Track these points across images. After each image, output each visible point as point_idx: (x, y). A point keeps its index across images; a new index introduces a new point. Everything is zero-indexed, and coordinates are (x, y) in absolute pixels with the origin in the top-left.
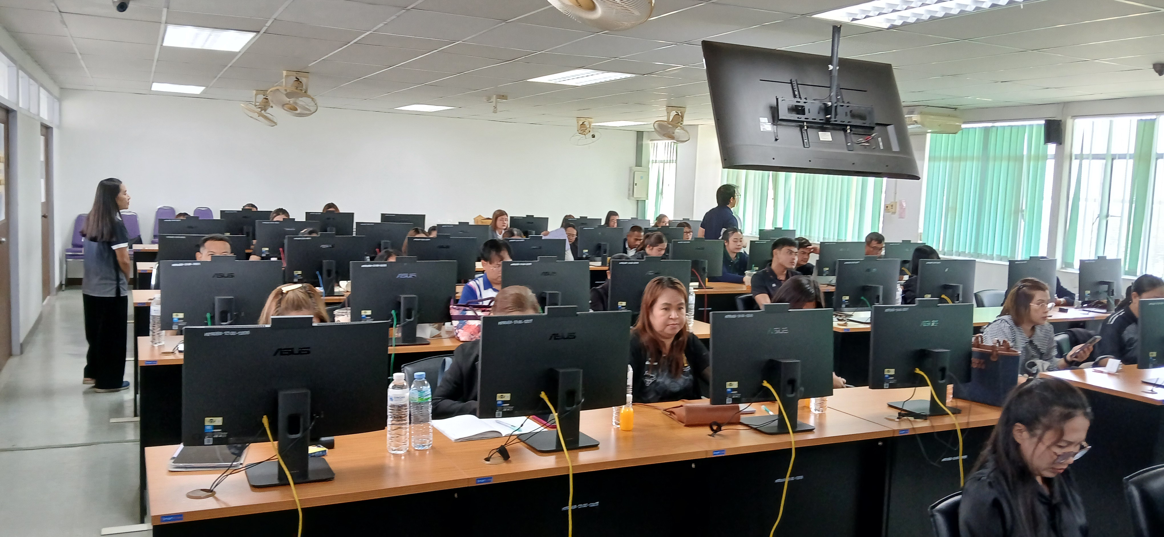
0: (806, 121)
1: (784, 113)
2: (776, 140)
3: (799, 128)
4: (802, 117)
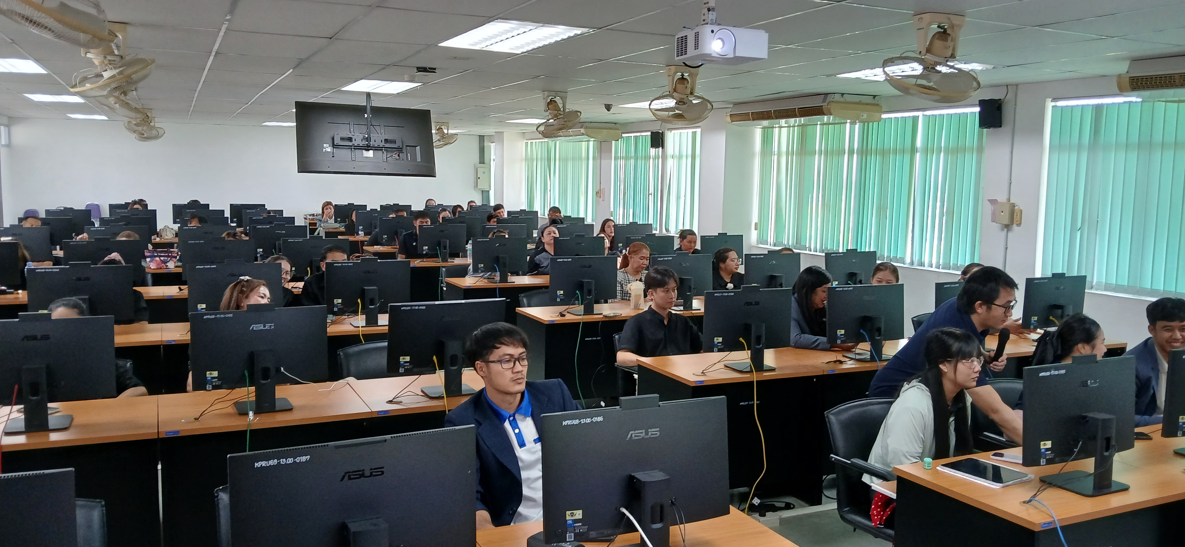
0: (354, 146)
1: (337, 141)
2: (333, 157)
3: (350, 150)
4: (350, 144)
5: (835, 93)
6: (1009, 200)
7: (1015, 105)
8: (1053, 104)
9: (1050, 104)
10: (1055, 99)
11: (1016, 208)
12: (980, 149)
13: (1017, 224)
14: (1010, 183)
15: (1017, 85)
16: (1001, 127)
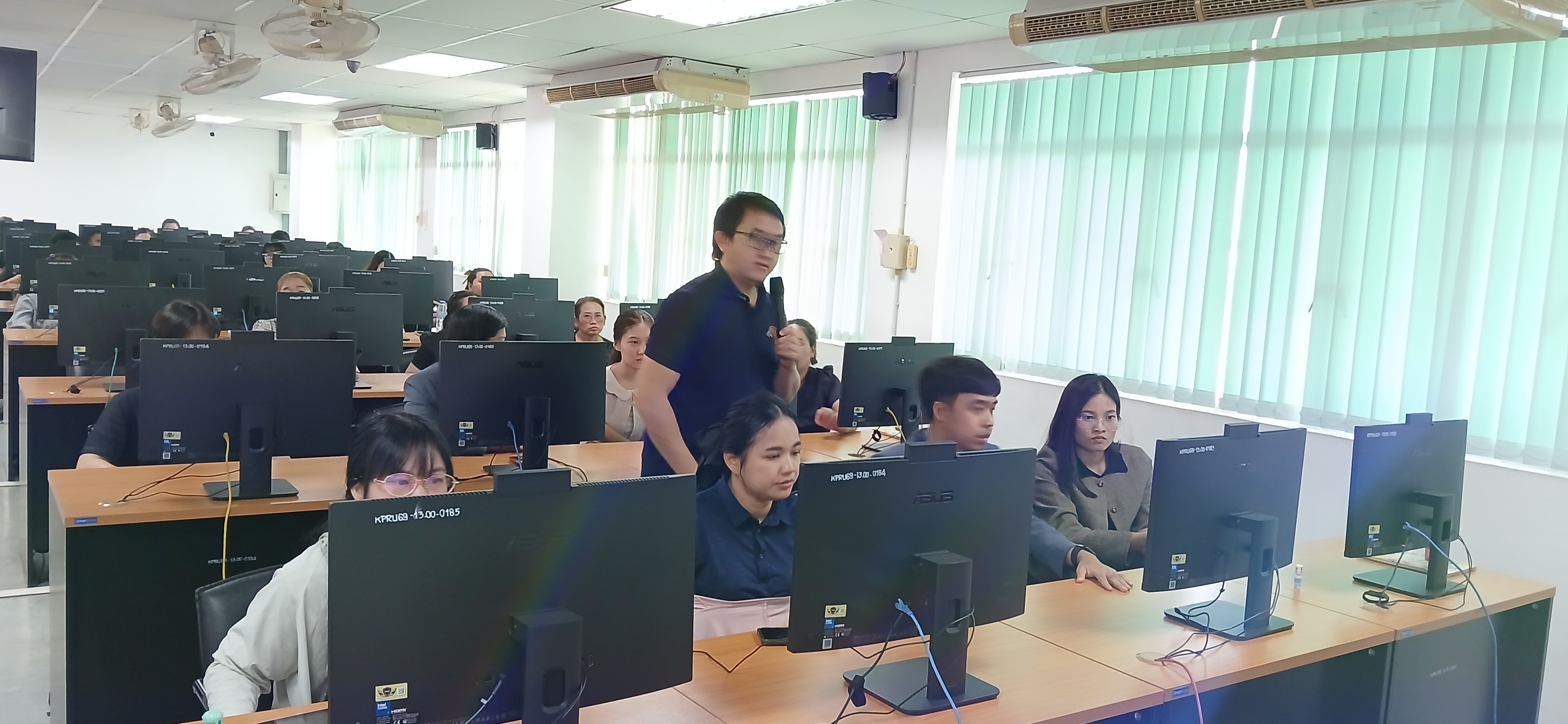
5: (671, 57)
6: (902, 231)
7: (915, 83)
8: (964, 81)
9: (957, 82)
10: (963, 74)
11: (911, 243)
12: (871, 154)
13: (911, 269)
14: (904, 206)
15: (917, 52)
16: (895, 117)
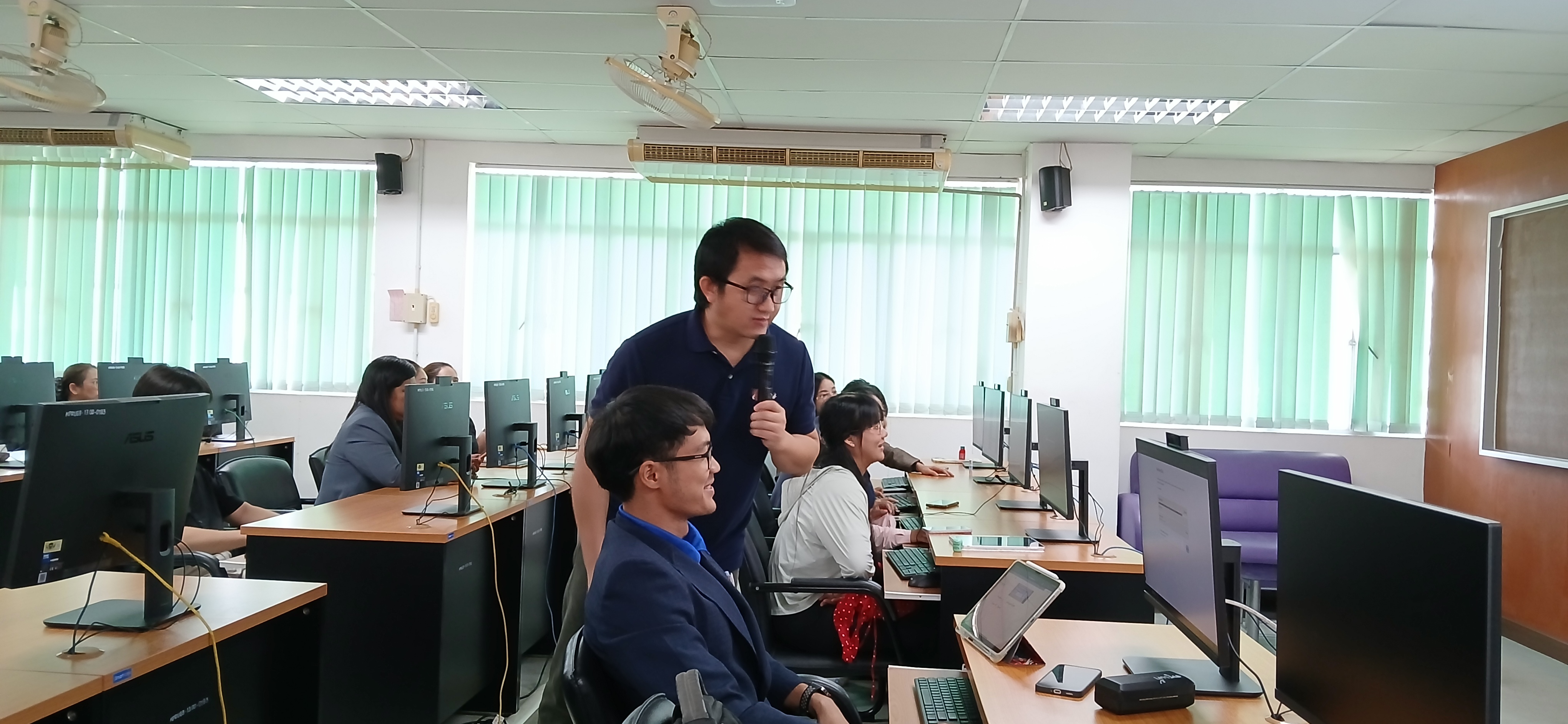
5: (133, 113)
6: (418, 290)
7: (423, 166)
8: (478, 170)
9: (474, 170)
10: (479, 165)
11: (430, 301)
12: (365, 222)
13: (432, 323)
14: (418, 269)
15: (424, 140)
16: (400, 193)
